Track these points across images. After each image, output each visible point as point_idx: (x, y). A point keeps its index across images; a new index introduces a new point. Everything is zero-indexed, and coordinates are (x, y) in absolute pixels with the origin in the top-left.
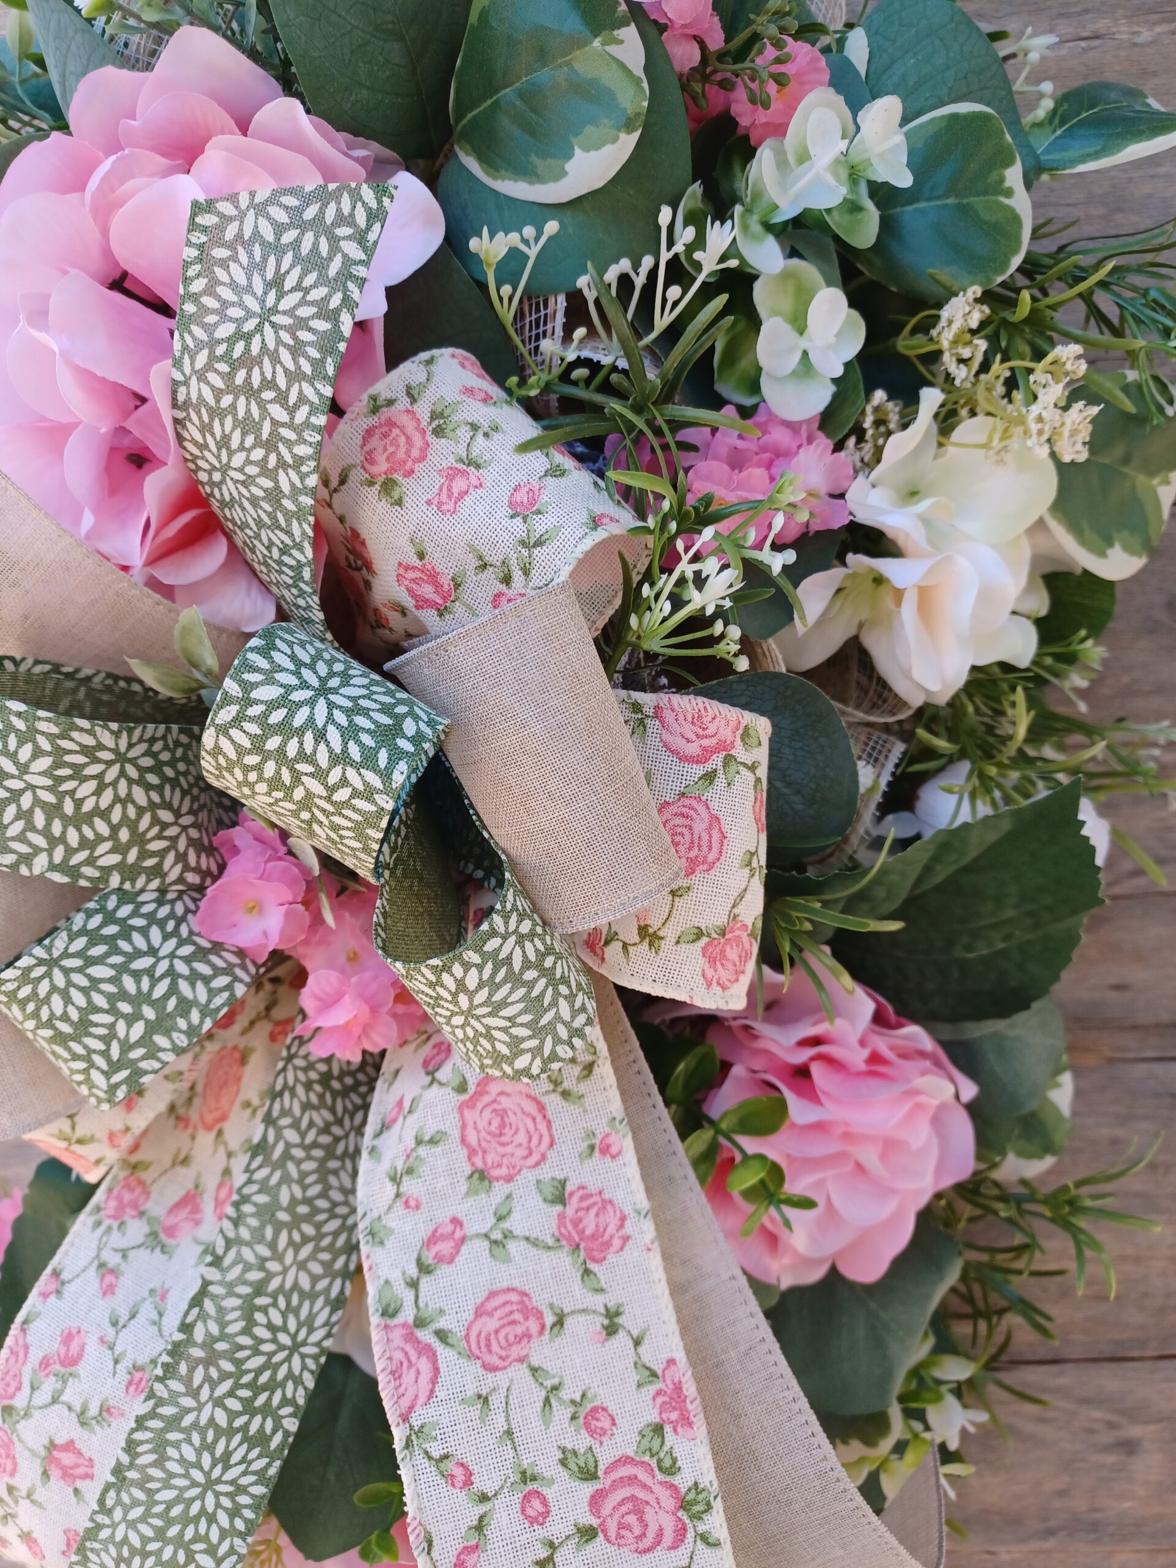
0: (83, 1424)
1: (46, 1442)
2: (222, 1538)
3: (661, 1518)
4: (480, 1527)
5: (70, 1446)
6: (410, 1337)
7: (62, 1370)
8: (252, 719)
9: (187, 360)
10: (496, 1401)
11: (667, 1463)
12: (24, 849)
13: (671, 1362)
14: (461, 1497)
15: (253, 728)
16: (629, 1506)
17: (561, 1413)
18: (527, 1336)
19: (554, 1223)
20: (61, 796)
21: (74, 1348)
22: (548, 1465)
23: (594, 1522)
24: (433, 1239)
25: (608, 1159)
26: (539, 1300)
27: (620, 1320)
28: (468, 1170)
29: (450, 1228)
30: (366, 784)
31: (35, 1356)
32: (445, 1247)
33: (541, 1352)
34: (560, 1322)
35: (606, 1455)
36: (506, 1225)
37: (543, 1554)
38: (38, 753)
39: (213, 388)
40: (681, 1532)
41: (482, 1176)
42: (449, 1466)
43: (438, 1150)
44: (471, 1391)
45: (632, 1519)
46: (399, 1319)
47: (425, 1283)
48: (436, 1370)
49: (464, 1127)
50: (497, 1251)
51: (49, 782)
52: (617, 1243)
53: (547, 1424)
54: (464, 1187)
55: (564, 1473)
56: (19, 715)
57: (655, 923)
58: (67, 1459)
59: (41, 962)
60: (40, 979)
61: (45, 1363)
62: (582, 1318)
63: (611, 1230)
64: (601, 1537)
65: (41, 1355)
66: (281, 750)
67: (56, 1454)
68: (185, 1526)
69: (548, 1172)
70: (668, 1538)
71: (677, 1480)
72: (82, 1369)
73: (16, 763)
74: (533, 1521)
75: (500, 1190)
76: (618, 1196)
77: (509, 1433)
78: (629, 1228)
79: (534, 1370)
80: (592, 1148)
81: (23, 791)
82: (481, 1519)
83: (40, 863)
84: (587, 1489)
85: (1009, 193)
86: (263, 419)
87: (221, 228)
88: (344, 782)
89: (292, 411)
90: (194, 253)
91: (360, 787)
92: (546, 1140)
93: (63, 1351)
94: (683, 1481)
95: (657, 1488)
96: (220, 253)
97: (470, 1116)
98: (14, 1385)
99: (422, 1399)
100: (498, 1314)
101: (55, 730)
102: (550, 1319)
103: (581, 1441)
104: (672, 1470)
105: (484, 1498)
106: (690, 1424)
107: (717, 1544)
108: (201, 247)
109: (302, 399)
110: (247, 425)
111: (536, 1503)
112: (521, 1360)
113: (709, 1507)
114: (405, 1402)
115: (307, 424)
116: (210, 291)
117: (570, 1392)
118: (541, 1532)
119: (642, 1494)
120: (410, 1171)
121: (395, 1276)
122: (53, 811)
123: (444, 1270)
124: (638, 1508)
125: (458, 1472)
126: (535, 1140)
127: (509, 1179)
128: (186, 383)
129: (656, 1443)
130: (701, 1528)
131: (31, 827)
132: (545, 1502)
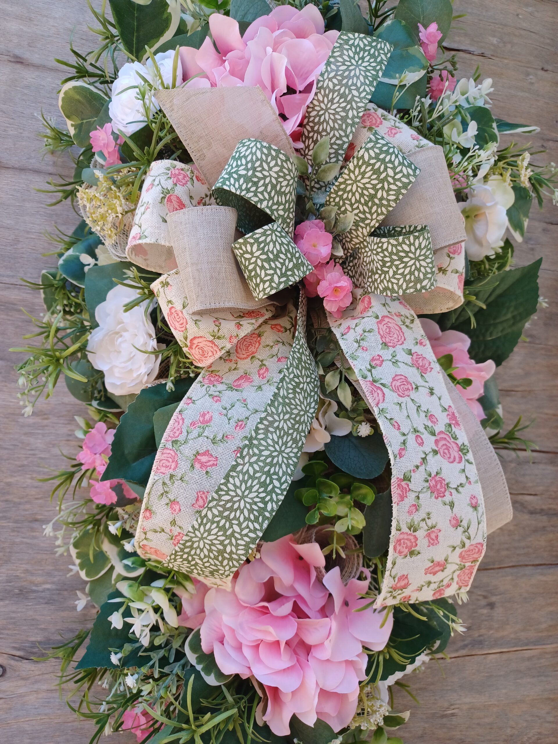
0: (213, 443)
1: (195, 453)
2: (283, 475)
3: (455, 453)
4: (404, 443)
5: (207, 453)
6: (372, 384)
7: (202, 426)
8: (377, 148)
9: (326, 74)
10: (403, 405)
11: (454, 436)
12: (261, 197)
13: (450, 406)
14: (397, 432)
15: (377, 151)
16: (444, 447)
17: (423, 415)
18: (408, 389)
19: (411, 360)
20: (278, 182)
21: (207, 417)
22: (421, 428)
23: (437, 449)
24: (373, 359)
25: (422, 347)
26: (410, 380)
27: (434, 391)
28: (381, 342)
29: (378, 357)
30: (408, 172)
31: (187, 422)
32: (378, 362)
33: (413, 394)
34: (417, 388)
35: (437, 430)
36: (396, 358)
37: (424, 456)
38: (276, 165)
39: (333, 83)
40: (461, 458)
41: (385, 345)
42: (392, 421)
43: (372, 334)
44: (396, 401)
45: (446, 451)
46: (367, 379)
47: (373, 370)
48: (384, 394)
49: (379, 329)
50: (395, 364)
51: (276, 176)
52: (429, 369)
53: (419, 416)
54: (381, 347)
55: (426, 432)
56: (274, 150)
57: (444, 266)
58: (204, 459)
59: (270, 229)
60: (269, 235)
61: (193, 424)
62: (423, 388)
63: (427, 365)
64: (439, 454)
65: (191, 421)
66: (384, 159)
67: (199, 457)
68: (271, 467)
69: (405, 346)
70: (457, 459)
71: (457, 442)
72: (212, 424)
73: (269, 166)
74: (420, 444)
75: (391, 350)
76: (427, 357)
77: (408, 416)
78: (432, 366)
79: (412, 400)
80: (417, 343)
81: (268, 176)
82: (404, 441)
83: (265, 203)
84: (433, 438)
85: (494, 129)
86: (349, 94)
87: (348, 40)
88: (401, 171)
89: (360, 93)
90: (338, 45)
91: (406, 173)
92: (403, 338)
93: (201, 419)
94: (460, 442)
95: (452, 443)
96: (346, 47)
97: (381, 326)
98: (178, 433)
99: (381, 401)
100: (399, 381)
101: (284, 158)
102: (414, 387)
103: (430, 424)
104: (456, 438)
105: (404, 435)
106: (459, 425)
107: (471, 463)
108: (340, 44)
109: (364, 90)
110: (343, 96)
111: (419, 439)
112: (408, 396)
113: (468, 451)
114: (376, 401)
115: (365, 97)
116: (340, 56)
117: (424, 408)
118: (422, 448)
119: (448, 444)
120: (363, 339)
121: (363, 368)
122: (274, 187)
123: (378, 368)
124: (448, 448)
125: (396, 424)
126: (400, 338)
127: (394, 347)
128: (324, 81)
129: (450, 429)
130: (466, 458)
131: (266, 190)
132: (422, 439)
